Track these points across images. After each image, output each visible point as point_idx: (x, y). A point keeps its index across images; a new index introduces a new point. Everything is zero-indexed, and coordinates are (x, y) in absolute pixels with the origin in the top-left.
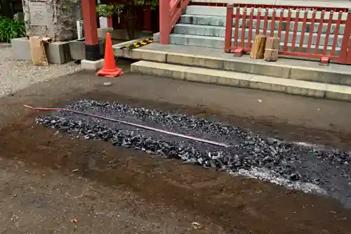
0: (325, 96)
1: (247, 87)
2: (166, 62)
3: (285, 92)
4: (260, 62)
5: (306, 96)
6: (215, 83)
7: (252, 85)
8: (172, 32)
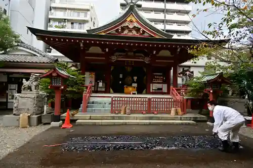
0: (150, 124)
1: (126, 124)
2: (90, 119)
3: (138, 124)
4: (125, 115)
5: (145, 125)
6: (114, 125)
7: (127, 124)
8: (87, 107)
